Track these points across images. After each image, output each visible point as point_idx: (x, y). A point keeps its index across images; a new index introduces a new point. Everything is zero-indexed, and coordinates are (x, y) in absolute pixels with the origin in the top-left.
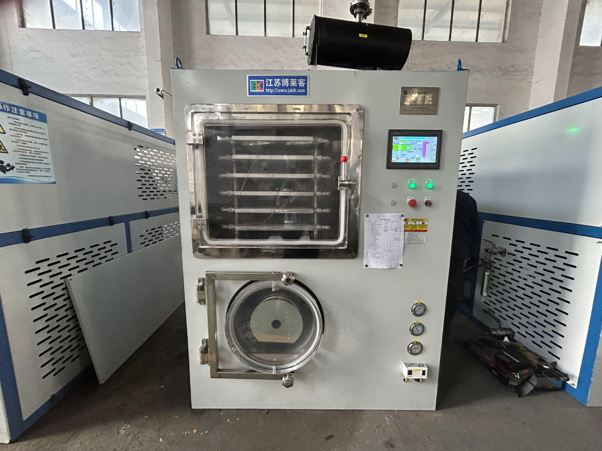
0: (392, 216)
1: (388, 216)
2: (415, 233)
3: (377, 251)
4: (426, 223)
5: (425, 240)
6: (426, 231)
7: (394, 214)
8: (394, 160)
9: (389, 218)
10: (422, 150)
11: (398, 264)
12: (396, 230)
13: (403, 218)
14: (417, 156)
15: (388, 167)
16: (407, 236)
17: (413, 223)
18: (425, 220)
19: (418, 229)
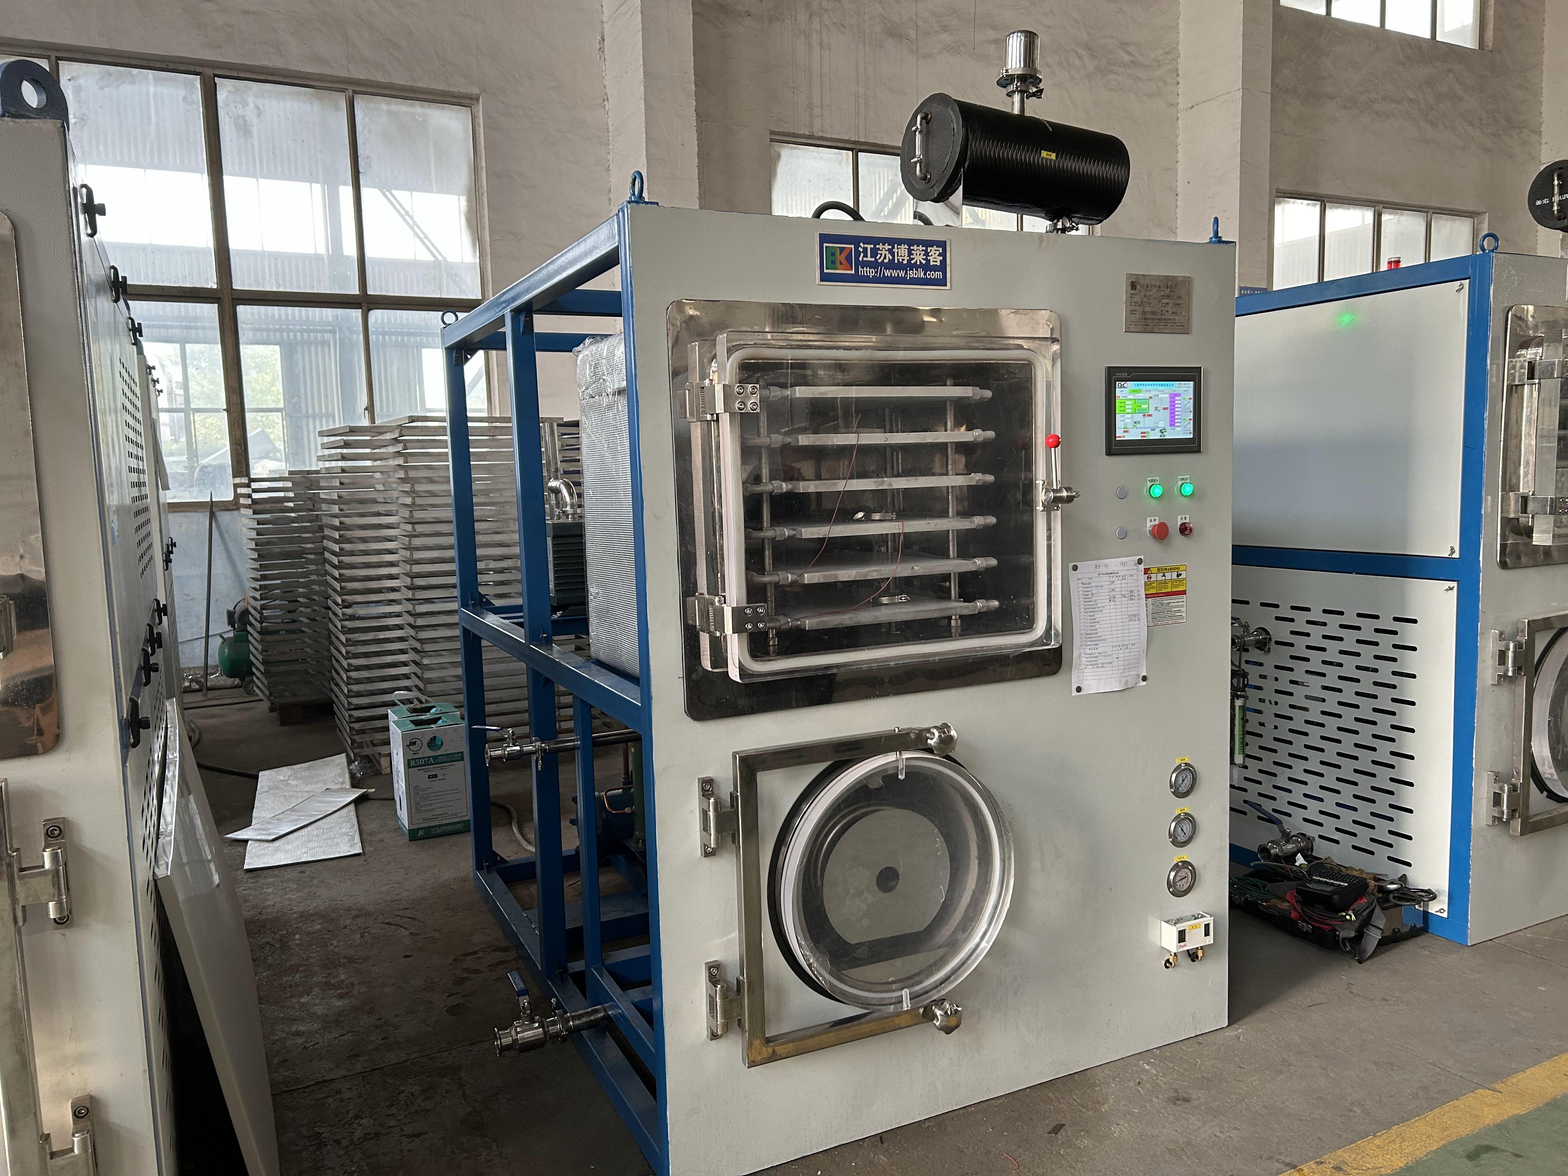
0: (1124, 564)
1: (1114, 564)
2: (1166, 600)
3: (1099, 650)
4: (1183, 573)
5: (1184, 614)
6: (1184, 592)
7: (1124, 559)
8: (1120, 434)
9: (1116, 569)
10: (1168, 411)
11: (1138, 675)
12: (1131, 595)
13: (1142, 567)
14: (1161, 425)
15: (1110, 452)
16: (1150, 607)
17: (1160, 577)
18: (1182, 568)
19: (1169, 590)
